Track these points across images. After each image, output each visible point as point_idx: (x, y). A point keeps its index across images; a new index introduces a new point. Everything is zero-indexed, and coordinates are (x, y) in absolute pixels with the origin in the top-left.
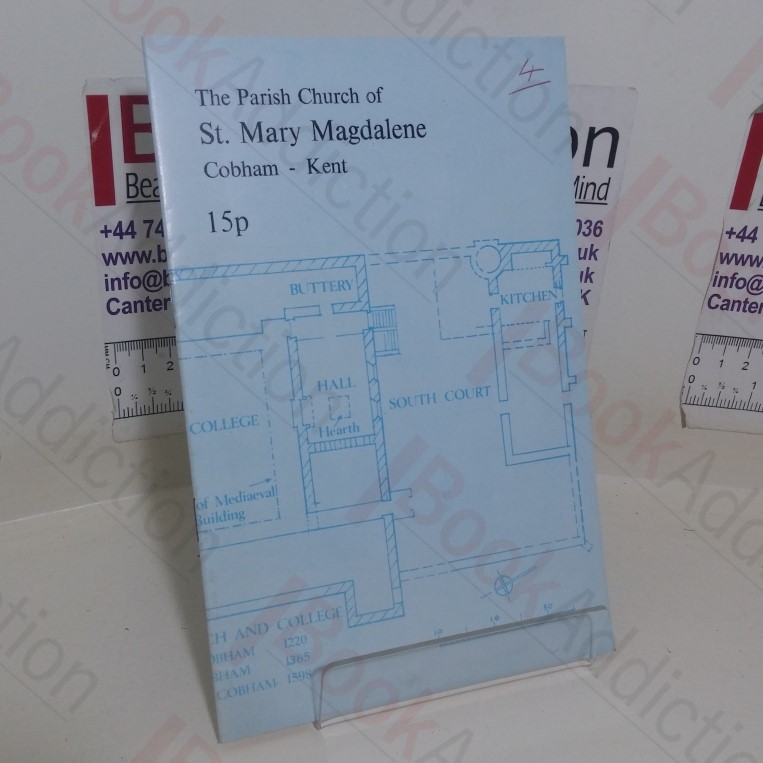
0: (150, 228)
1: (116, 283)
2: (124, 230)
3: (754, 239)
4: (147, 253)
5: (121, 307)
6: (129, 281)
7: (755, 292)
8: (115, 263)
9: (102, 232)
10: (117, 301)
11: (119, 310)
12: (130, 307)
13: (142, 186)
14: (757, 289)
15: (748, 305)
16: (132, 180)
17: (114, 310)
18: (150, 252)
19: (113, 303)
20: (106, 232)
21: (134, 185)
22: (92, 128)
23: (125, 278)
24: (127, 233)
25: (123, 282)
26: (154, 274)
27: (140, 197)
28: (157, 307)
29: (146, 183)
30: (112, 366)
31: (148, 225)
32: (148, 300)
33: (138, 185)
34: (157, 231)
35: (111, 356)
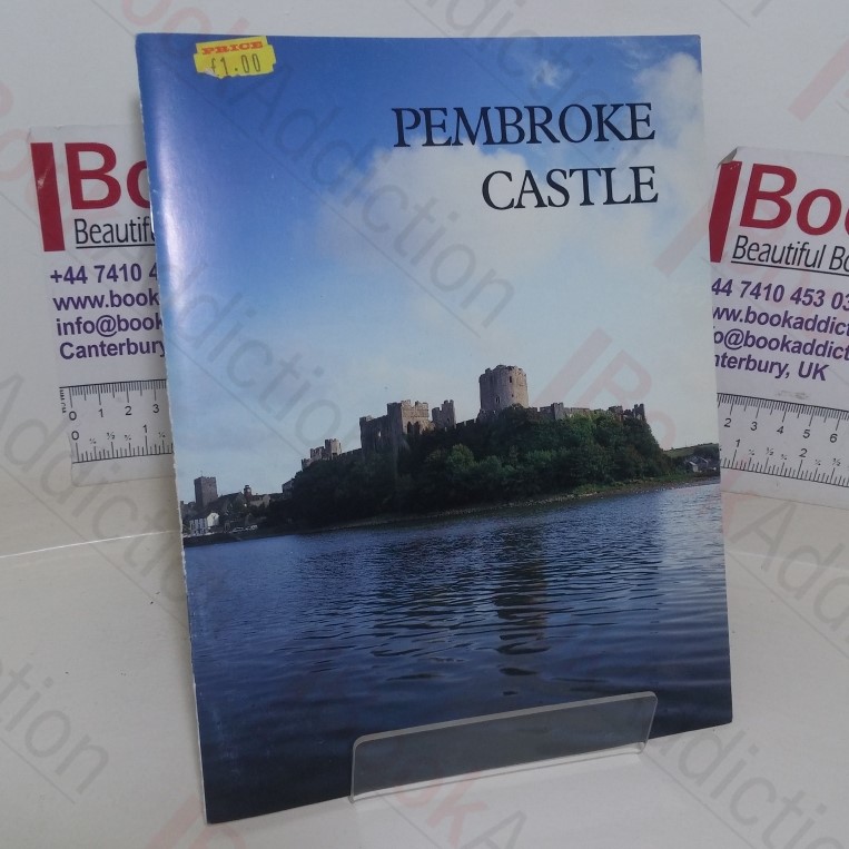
0: (101, 272)
1: (69, 327)
2: (75, 275)
3: (729, 292)
4: (100, 299)
5: (75, 352)
6: (82, 326)
7: (733, 346)
8: (67, 308)
9: (52, 277)
10: (71, 345)
11: (72, 355)
12: (84, 351)
13: (91, 232)
14: (735, 343)
15: (726, 360)
16: (81, 226)
17: (67, 354)
18: (103, 297)
19: (66, 348)
20: (56, 277)
21: (83, 231)
22: (38, 175)
23: (78, 323)
24: (78, 279)
25: (75, 326)
26: (107, 319)
27: (90, 243)
28: (113, 352)
29: (95, 229)
30: (69, 410)
31: (99, 270)
32: (102, 345)
33: (88, 230)
34: (108, 277)
35: (67, 400)
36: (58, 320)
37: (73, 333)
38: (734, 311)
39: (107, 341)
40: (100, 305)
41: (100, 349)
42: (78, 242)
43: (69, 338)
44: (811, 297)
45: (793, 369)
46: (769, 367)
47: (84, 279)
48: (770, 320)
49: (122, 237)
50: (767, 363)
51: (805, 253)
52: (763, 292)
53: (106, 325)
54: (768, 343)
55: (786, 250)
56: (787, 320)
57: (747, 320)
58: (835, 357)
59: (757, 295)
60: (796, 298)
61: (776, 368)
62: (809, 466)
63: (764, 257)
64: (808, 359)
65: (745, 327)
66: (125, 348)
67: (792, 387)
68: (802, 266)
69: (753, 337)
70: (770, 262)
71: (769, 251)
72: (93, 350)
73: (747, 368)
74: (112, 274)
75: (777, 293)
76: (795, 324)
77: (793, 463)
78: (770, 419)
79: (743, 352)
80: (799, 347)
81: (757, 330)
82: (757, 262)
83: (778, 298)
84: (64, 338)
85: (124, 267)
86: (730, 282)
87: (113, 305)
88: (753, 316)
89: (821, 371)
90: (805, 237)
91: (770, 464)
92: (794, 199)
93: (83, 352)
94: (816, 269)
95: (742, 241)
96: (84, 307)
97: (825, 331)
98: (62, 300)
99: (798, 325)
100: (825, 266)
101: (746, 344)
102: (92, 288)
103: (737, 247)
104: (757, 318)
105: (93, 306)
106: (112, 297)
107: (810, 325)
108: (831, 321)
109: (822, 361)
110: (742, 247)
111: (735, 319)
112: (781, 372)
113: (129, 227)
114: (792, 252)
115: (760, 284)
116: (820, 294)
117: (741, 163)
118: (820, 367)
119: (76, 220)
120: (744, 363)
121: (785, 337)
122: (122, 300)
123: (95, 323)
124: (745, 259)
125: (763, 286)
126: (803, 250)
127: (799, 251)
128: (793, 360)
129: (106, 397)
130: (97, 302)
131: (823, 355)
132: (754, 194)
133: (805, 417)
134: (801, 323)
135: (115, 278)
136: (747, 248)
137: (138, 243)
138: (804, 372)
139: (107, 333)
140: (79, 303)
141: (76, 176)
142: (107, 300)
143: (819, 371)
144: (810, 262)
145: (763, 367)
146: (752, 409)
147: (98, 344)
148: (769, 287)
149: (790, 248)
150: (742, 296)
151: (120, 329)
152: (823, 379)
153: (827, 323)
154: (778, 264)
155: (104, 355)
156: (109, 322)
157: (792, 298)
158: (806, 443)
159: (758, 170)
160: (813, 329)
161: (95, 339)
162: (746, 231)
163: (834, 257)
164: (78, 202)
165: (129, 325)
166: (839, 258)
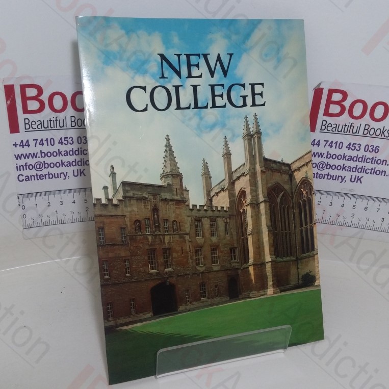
36: (17, 164)
37: (23, 170)
38: (321, 153)
39: (39, 173)
40: (36, 157)
41: (36, 177)
42: (26, 129)
43: (22, 172)
44: (355, 147)
45: (348, 179)
46: (337, 178)
47: (29, 146)
48: (337, 157)
49: (46, 126)
50: (336, 176)
51: (352, 128)
52: (334, 145)
53: (38, 165)
54: (336, 168)
55: (344, 126)
56: (344, 157)
57: (327, 157)
58: (366, 173)
59: (331, 146)
60: (348, 147)
61: (340, 178)
62: (355, 221)
63: (334, 130)
64: (354, 174)
65: (326, 160)
66: (47, 176)
67: (348, 186)
68: (351, 133)
69: (330, 165)
70: (337, 132)
71: (336, 127)
72: (33, 177)
73: (327, 178)
74: (41, 143)
75: (340, 145)
76: (348, 159)
77: (348, 220)
78: (338, 201)
79: (325, 172)
80: (350, 169)
81: (331, 162)
82: (331, 132)
83: (340, 147)
84: (19, 173)
85: (47, 140)
86: (319, 141)
87: (42, 157)
88: (329, 156)
89: (360, 179)
90: (352, 120)
91: (338, 220)
92: (347, 104)
93: (28, 178)
94: (357, 134)
95: (324, 123)
96: (28, 158)
97: (361, 161)
98: (18, 155)
99: (349, 159)
100: (361, 133)
101: (327, 168)
102: (32, 149)
103: (322, 125)
104: (331, 156)
105: (33, 158)
106: (41, 153)
107: (355, 159)
108: (364, 157)
109: (360, 175)
110: (324, 125)
111: (322, 157)
112: (342, 180)
113: (49, 122)
114: (347, 127)
115: (332, 141)
116: (359, 145)
117: (323, 88)
118: (359, 178)
119: (25, 119)
120: (326, 177)
121: (344, 164)
122: (46, 155)
123: (34, 165)
124: (326, 131)
125: (334, 142)
126: (351, 126)
127: (349, 127)
128: (347, 175)
129: (39, 198)
130: (34, 156)
131: (361, 172)
132: (329, 102)
133: (353, 200)
134: (351, 158)
135: (43, 144)
136: (326, 126)
137: (53, 128)
138: (353, 180)
139: (39, 170)
140: (27, 156)
141: (25, 99)
142: (39, 155)
143: (359, 179)
144: (354, 131)
145: (334, 178)
146: (330, 197)
147: (35, 175)
148: (336, 143)
149: (345, 125)
150: (325, 147)
151: (45, 168)
152: (361, 182)
153: (362, 158)
154: (340, 133)
155: (38, 179)
156: (40, 165)
157: (347, 147)
158: (354, 211)
159: (331, 91)
160: (356, 161)
161: (34, 172)
162: (326, 118)
163: (365, 129)
164: (26, 111)
165: (49, 165)
166: (367, 129)
